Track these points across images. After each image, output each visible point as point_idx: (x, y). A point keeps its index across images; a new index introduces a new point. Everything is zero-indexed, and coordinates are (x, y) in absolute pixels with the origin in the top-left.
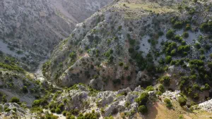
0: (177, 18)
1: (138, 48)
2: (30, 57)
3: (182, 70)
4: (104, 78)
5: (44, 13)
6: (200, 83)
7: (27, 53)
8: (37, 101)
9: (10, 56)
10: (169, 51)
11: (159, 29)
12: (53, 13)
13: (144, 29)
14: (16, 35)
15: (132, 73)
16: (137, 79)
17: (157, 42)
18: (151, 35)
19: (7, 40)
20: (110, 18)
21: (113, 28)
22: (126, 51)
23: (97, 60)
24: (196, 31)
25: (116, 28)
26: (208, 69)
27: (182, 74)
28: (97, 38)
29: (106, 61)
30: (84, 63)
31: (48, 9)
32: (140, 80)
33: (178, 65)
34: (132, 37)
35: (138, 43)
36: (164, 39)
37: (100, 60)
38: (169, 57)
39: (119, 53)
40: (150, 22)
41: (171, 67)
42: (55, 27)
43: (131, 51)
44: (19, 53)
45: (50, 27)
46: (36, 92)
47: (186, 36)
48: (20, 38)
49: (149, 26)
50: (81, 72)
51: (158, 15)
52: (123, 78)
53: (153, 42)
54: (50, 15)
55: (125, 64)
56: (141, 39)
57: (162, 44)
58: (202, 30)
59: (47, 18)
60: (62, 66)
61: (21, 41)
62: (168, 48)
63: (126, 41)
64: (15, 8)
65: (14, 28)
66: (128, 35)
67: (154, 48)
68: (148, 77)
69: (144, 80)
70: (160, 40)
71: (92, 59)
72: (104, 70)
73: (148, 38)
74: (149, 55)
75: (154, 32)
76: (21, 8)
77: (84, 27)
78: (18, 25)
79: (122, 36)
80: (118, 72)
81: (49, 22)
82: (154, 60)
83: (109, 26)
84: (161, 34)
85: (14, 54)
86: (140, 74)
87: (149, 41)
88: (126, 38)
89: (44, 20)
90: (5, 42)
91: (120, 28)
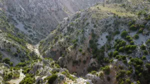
0: (134, 22)
1: (97, 41)
2: (36, 35)
3: (122, 65)
4: (68, 58)
5: (54, 8)
6: (134, 79)
7: (35, 32)
8: (21, 63)
9: (23, 32)
10: (118, 48)
11: (118, 28)
12: (61, 9)
13: (106, 27)
14: (32, 20)
15: (87, 58)
16: (90, 64)
17: (113, 39)
18: (110, 33)
19: (25, 22)
20: (84, 16)
21: (83, 23)
22: (88, 41)
23: (67, 44)
24: (147, 34)
25: (85, 24)
27: (121, 68)
29: (72, 46)
30: (61, 45)
31: (58, 6)
32: (92, 64)
33: (120, 60)
34: (95, 32)
35: (98, 37)
36: (118, 37)
37: (69, 44)
38: (116, 52)
39: (82, 42)
40: (111, 22)
41: (115, 60)
42: (59, 18)
43: (91, 42)
44: (30, 31)
45: (56, 18)
46: (23, 57)
48: (34, 22)
49: (110, 25)
50: (58, 50)
52: (80, 61)
53: (109, 38)
54: (58, 10)
55: (83, 51)
56: (101, 34)
57: (116, 41)
59: (56, 12)
60: (49, 44)
61: (34, 24)
62: (118, 45)
63: (90, 34)
64: (35, 4)
65: (32, 16)
67: (109, 43)
68: (97, 64)
69: (94, 65)
71: (65, 43)
72: (69, 52)
73: (107, 34)
74: (103, 48)
75: (112, 31)
76: (39, 4)
77: (68, 20)
79: (87, 30)
80: (77, 56)
81: (56, 14)
82: (105, 52)
83: (82, 21)
84: (118, 33)
85: (26, 32)
86: (92, 60)
87: (107, 37)
88: (90, 32)
89: (53, 13)
90: (23, 24)
91: (88, 24)
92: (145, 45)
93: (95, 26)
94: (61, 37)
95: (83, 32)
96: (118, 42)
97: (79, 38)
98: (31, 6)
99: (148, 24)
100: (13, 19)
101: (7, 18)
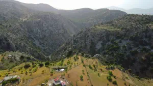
0: (119, 33)
1: (95, 46)
2: (48, 50)
5: (61, 31)
7: (47, 48)
9: (38, 47)
10: (109, 48)
11: (108, 38)
12: (66, 32)
13: (101, 38)
14: (45, 39)
19: (40, 40)
20: (85, 32)
21: (85, 36)
22: (89, 47)
24: (127, 40)
26: (126, 58)
28: (78, 41)
31: (64, 30)
35: (96, 44)
38: (108, 51)
40: (104, 34)
41: (107, 56)
43: (91, 47)
44: (43, 47)
45: (63, 38)
47: (120, 42)
48: (46, 41)
49: (103, 37)
51: (110, 31)
54: (64, 33)
56: (98, 42)
58: (130, 40)
59: (62, 34)
61: (46, 42)
63: (90, 43)
64: (47, 27)
65: (45, 36)
66: (92, 40)
67: (103, 47)
70: (107, 43)
73: (102, 42)
74: (99, 50)
75: (105, 40)
76: (50, 28)
77: (74, 36)
78: (47, 35)
79: (88, 40)
81: (63, 36)
84: (109, 41)
85: (40, 46)
87: (102, 44)
88: (90, 41)
89: (60, 35)
90: (39, 41)
91: (88, 36)
92: (125, 45)
93: (93, 37)
94: (69, 47)
95: (85, 41)
96: (108, 45)
97: (83, 46)
98: (44, 29)
99: (127, 34)
100: (31, 38)
101: (27, 36)
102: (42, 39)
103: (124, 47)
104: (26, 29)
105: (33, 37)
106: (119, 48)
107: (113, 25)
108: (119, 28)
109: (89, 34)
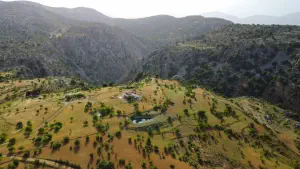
28: (149, 66)
47: (214, 65)
51: (199, 50)
58: (228, 62)
66: (171, 64)
78: (97, 61)
102: (90, 67)
103: (219, 71)
104: (63, 50)
105: (75, 63)
106: (211, 73)
107: (205, 41)
108: (214, 45)
109: (168, 55)
